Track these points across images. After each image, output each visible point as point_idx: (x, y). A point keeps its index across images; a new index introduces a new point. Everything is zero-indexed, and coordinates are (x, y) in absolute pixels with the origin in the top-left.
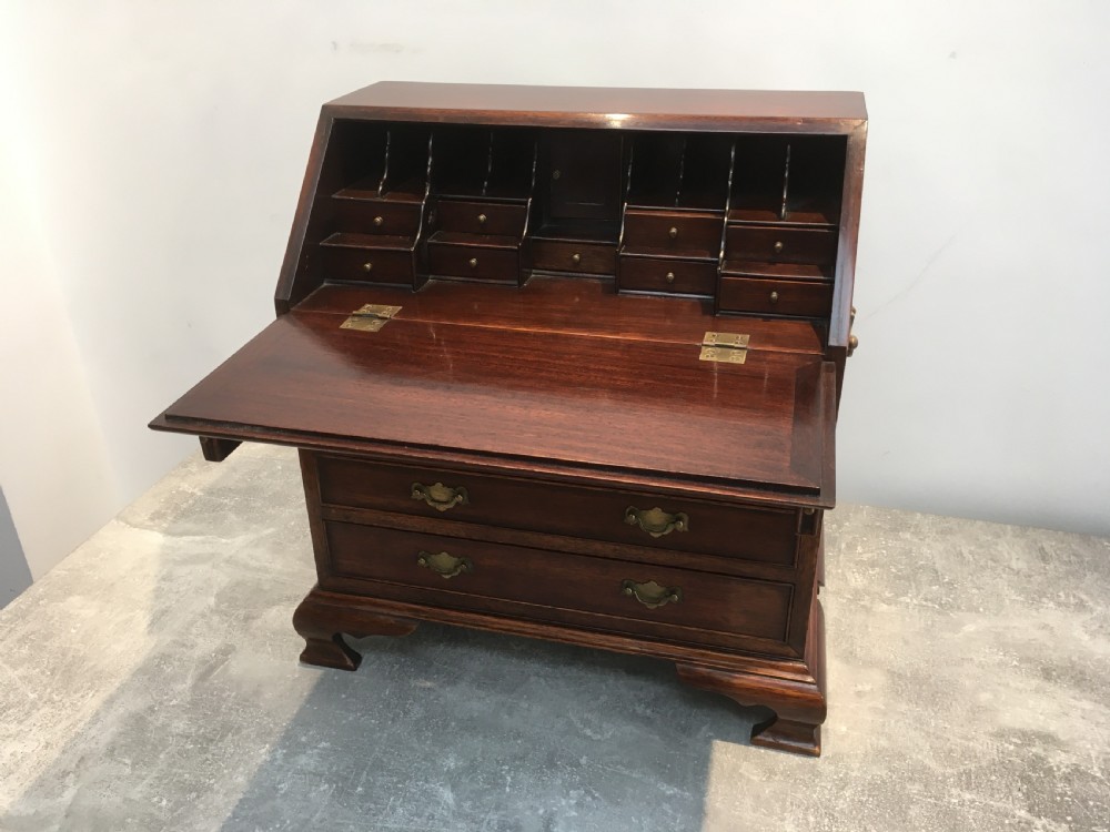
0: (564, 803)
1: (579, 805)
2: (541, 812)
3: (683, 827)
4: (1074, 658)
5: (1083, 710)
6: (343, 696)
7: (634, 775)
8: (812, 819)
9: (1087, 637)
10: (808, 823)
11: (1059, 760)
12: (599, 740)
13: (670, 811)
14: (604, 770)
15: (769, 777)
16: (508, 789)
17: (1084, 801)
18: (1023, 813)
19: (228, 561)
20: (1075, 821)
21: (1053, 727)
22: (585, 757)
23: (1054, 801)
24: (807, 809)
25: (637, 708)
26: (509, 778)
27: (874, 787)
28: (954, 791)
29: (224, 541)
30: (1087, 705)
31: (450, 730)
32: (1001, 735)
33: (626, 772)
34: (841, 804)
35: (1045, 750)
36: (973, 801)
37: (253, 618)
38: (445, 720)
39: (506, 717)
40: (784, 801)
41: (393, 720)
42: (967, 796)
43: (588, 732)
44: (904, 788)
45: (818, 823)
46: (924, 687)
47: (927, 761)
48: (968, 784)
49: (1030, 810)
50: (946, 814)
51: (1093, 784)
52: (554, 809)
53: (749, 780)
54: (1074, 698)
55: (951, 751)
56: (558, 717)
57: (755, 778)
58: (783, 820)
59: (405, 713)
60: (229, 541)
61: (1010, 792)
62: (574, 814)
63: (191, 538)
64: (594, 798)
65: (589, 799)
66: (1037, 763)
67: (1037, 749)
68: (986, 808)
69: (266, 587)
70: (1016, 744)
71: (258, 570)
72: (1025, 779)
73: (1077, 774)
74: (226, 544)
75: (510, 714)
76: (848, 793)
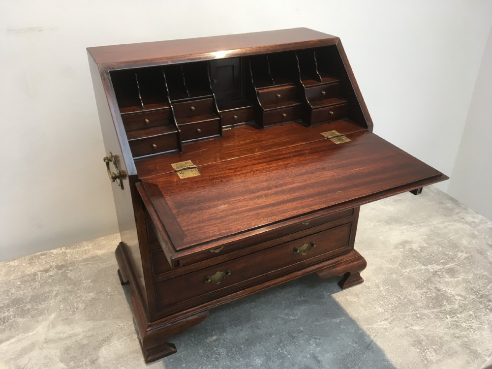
0: (312, 348)
1: (317, 345)
2: (308, 356)
3: (354, 330)
4: (389, 215)
5: (405, 229)
6: (184, 365)
7: (322, 323)
8: (382, 302)
9: (385, 207)
10: (382, 304)
11: (415, 247)
12: (298, 318)
13: (345, 327)
14: (311, 327)
15: (358, 297)
16: (289, 356)
17: (432, 255)
18: (423, 267)
19: (47, 341)
20: (435, 262)
21: (404, 238)
22: (301, 327)
23: (426, 259)
24: (378, 300)
25: (298, 299)
26: (286, 353)
27: (386, 282)
28: (404, 271)
29: (31, 334)
30: (404, 227)
31: (243, 350)
32: (396, 247)
33: (318, 324)
34: (384, 293)
35: (410, 246)
36: (410, 271)
37: (96, 360)
38: (237, 347)
39: (258, 331)
40: (369, 302)
41: (217, 361)
42: (408, 270)
43: (292, 318)
44: (392, 278)
45: (384, 303)
46: (365, 243)
47: (389, 266)
48: (404, 266)
49: (424, 265)
50: (409, 279)
51: (428, 249)
52: (312, 352)
53: (354, 302)
54: (400, 227)
55: (391, 259)
56: (276, 319)
57: (355, 300)
58: (375, 308)
59: (219, 355)
60: (34, 332)
61: (415, 263)
62: (319, 349)
63: (8, 343)
64: (319, 339)
65: (318, 340)
66: (411, 250)
67: (408, 247)
68: (415, 271)
69: (85, 342)
70: (402, 248)
71: (70, 337)
72: (414, 257)
73: (423, 249)
74: (34, 334)
75: (259, 329)
76: (382, 288)
